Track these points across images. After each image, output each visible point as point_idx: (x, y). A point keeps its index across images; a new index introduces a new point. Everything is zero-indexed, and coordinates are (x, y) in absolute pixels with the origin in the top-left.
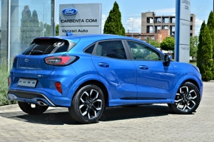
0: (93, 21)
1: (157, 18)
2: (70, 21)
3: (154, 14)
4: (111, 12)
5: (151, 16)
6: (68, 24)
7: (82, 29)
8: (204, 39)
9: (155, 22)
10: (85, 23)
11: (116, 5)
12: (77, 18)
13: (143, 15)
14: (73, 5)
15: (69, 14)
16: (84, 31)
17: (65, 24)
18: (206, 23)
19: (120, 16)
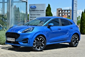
0: (42, 11)
1: (62, 10)
2: (33, 11)
3: (61, 9)
4: (47, 8)
5: (60, 10)
6: (33, 12)
7: (38, 14)
8: (83, 18)
9: (62, 12)
10: (39, 12)
11: (49, 5)
12: (36, 10)
13: (57, 9)
14: (34, 4)
15: (33, 8)
16: (39, 15)
17: (31, 12)
18: (84, 12)
19: (51, 9)
